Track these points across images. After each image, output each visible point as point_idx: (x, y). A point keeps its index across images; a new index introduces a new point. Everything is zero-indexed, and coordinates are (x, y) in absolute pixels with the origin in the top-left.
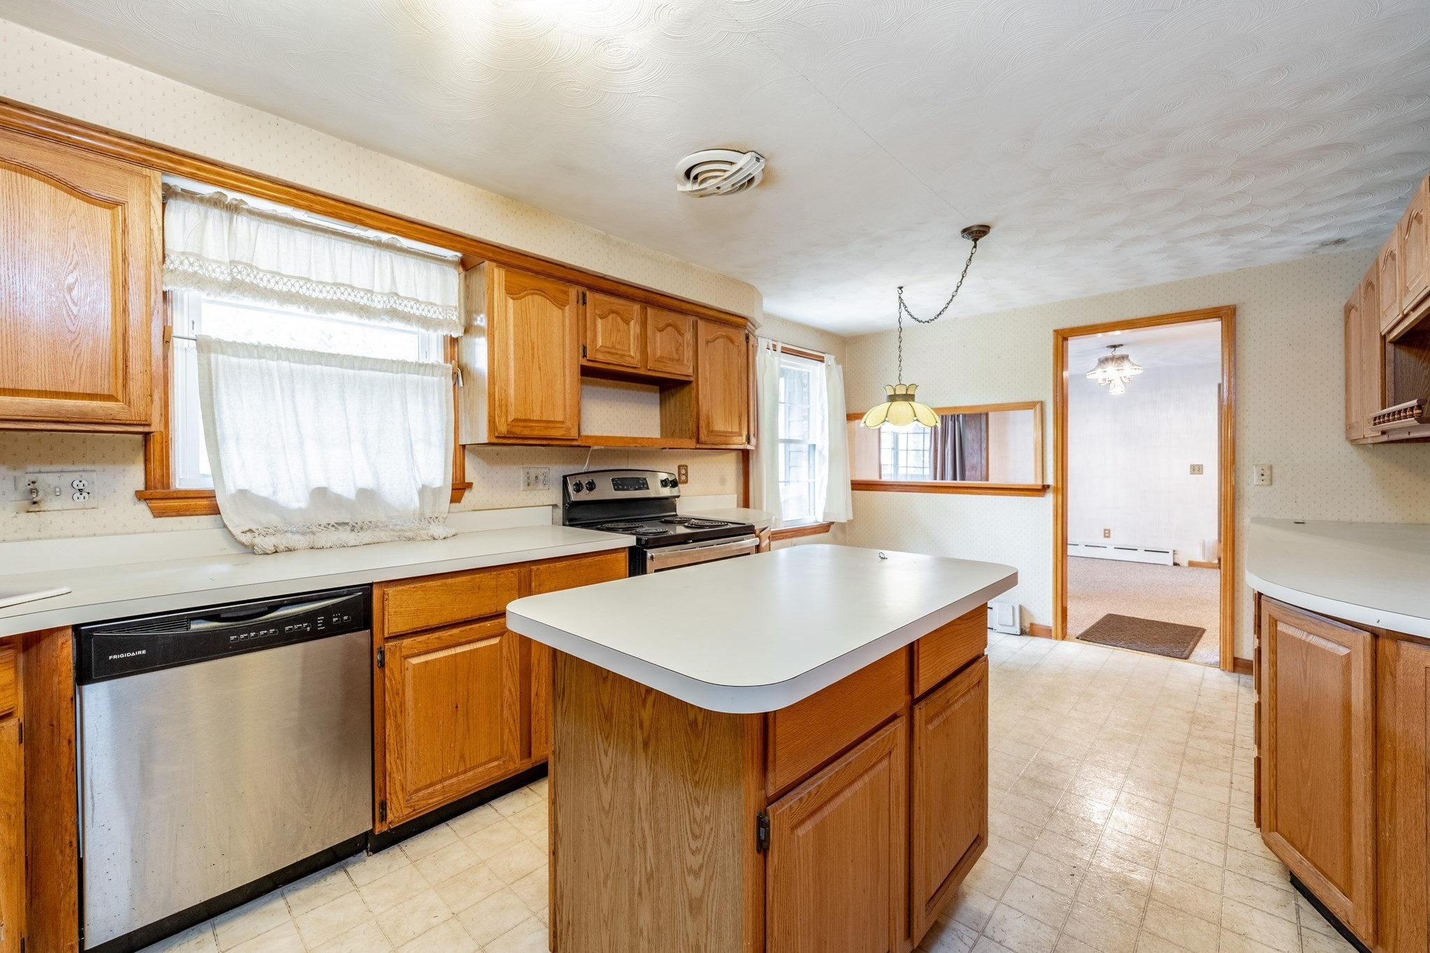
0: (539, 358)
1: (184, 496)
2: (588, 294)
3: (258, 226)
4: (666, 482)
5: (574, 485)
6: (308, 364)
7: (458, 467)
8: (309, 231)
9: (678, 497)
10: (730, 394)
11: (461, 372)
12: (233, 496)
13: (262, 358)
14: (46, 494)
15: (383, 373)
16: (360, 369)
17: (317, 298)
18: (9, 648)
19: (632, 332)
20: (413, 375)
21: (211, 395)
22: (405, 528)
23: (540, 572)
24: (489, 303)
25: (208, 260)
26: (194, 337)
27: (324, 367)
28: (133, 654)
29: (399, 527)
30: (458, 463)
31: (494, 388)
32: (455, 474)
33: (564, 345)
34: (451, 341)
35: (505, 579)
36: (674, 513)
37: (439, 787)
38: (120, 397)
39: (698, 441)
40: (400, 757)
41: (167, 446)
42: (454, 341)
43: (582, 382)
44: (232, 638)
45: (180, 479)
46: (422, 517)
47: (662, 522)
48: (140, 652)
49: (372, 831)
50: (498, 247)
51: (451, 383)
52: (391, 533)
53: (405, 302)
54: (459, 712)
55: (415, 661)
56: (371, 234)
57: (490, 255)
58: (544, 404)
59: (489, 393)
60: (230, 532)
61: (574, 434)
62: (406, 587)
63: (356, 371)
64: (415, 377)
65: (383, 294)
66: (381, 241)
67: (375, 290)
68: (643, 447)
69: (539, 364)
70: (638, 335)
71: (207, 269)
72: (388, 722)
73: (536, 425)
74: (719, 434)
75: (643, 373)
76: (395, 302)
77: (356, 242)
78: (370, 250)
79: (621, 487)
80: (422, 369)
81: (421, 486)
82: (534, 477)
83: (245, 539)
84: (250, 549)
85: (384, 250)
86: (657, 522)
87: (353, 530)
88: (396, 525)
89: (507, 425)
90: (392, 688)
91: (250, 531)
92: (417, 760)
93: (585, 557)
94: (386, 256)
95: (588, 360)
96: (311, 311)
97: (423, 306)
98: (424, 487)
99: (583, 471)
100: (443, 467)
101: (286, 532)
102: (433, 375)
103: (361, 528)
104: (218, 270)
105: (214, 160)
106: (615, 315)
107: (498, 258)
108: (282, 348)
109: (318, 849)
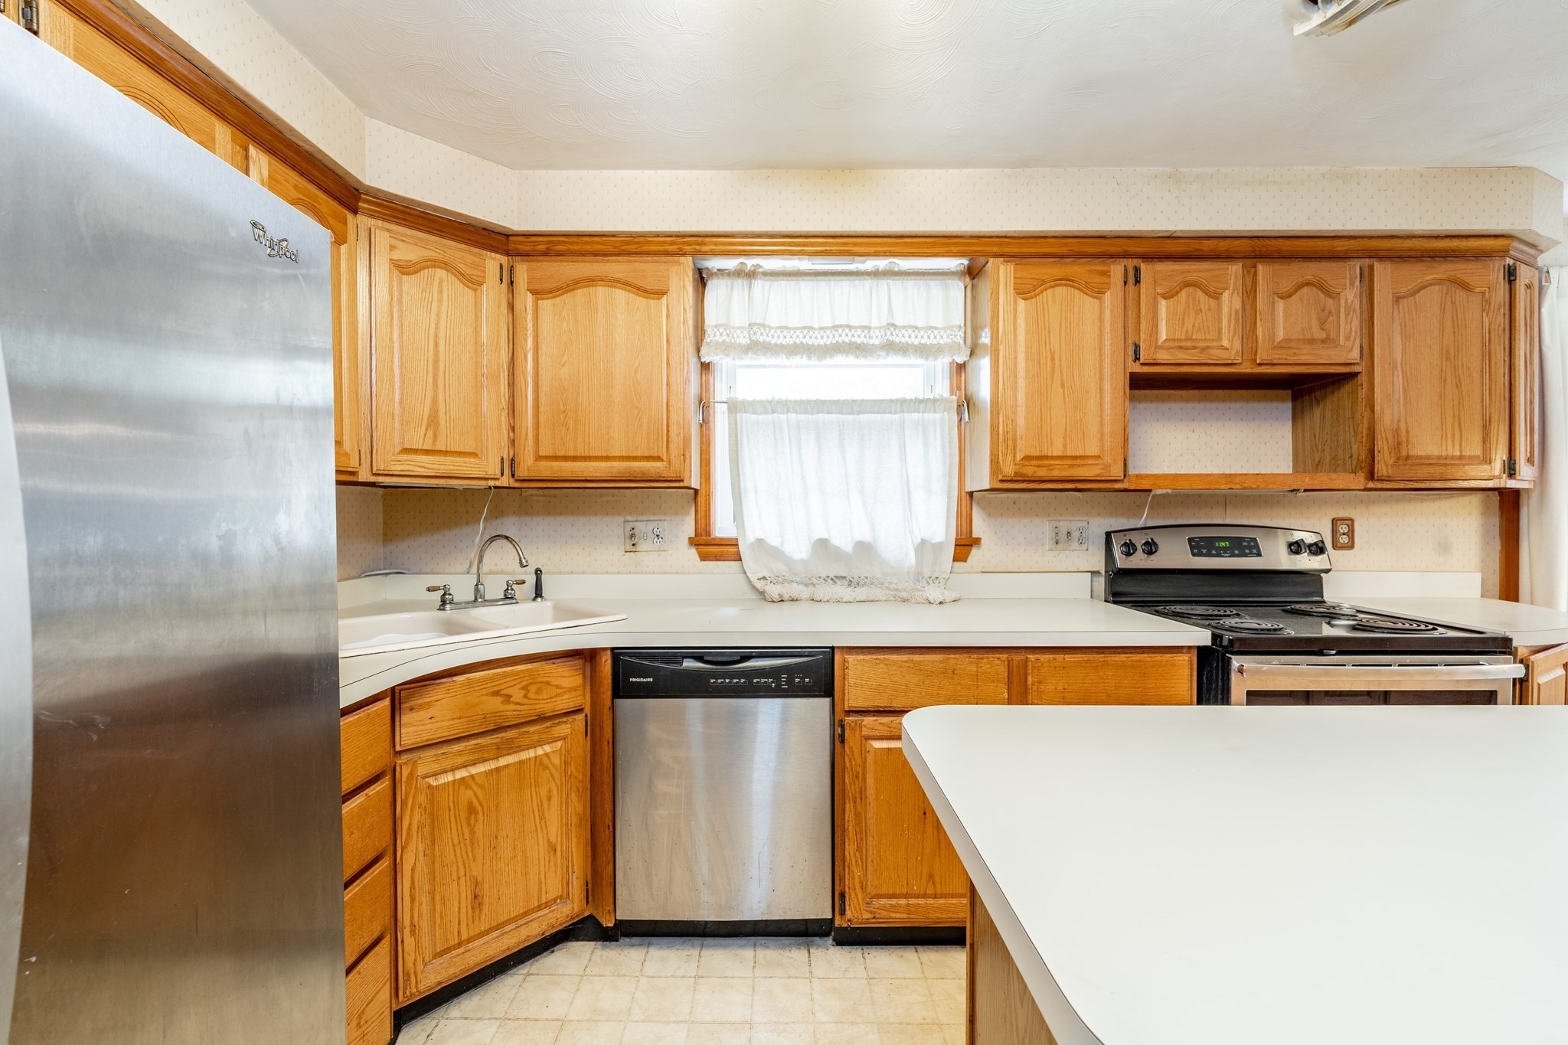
0: (1061, 371)
1: (719, 543)
2: (1143, 266)
3: (771, 285)
4: (1300, 546)
5: (1122, 545)
6: (812, 414)
7: (964, 519)
8: (811, 278)
9: (1327, 571)
10: (1458, 386)
11: (967, 403)
12: (752, 545)
13: (775, 412)
14: (639, 538)
15: (881, 415)
16: (859, 413)
17: (819, 345)
18: (580, 658)
19: (1225, 309)
20: (913, 414)
21: (737, 451)
22: (900, 587)
23: (1040, 664)
24: (993, 311)
25: (734, 328)
26: (726, 400)
27: (826, 416)
28: (645, 680)
29: (893, 586)
30: (964, 513)
31: (998, 418)
32: (959, 527)
33: (1101, 349)
34: (957, 368)
35: (988, 666)
36: (1318, 599)
37: (903, 902)
38: (665, 458)
39: (1371, 476)
40: (859, 849)
41: (709, 499)
42: (961, 367)
43: (1132, 399)
44: (712, 681)
45: (719, 528)
46: (918, 576)
47: (1285, 611)
48: (648, 680)
49: (832, 920)
50: (1006, 237)
51: (955, 418)
52: (887, 591)
53: (903, 331)
54: (927, 820)
55: (877, 745)
56: (870, 264)
57: (995, 249)
58: (1068, 433)
59: (991, 426)
60: (748, 578)
61: (1117, 472)
62: (868, 657)
63: (855, 416)
64: (916, 416)
65: (880, 328)
66: (878, 270)
67: (873, 325)
68: (1245, 488)
69: (1062, 380)
70: (1237, 312)
71: (733, 337)
72: (847, 805)
73: (1057, 462)
74: (1426, 461)
75: (1249, 371)
76: (892, 334)
77: (854, 278)
78: (868, 283)
79: (1204, 551)
80: (922, 406)
81: (920, 541)
82: (1065, 533)
83: (759, 585)
84: (762, 594)
85: (881, 279)
86: (1277, 610)
87: (850, 585)
88: (891, 583)
89: (1015, 465)
90: (852, 769)
91: (764, 578)
92: (878, 861)
93: (1114, 653)
94: (884, 284)
95: (1142, 364)
96: (813, 359)
97: (922, 332)
98: (924, 542)
99: (1139, 526)
100: (945, 519)
101: (793, 581)
102: (935, 412)
103: (858, 584)
104: (741, 335)
105: (726, 232)
106: (1191, 289)
107: (1006, 250)
108: (790, 401)
109: (780, 916)
